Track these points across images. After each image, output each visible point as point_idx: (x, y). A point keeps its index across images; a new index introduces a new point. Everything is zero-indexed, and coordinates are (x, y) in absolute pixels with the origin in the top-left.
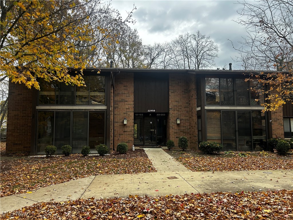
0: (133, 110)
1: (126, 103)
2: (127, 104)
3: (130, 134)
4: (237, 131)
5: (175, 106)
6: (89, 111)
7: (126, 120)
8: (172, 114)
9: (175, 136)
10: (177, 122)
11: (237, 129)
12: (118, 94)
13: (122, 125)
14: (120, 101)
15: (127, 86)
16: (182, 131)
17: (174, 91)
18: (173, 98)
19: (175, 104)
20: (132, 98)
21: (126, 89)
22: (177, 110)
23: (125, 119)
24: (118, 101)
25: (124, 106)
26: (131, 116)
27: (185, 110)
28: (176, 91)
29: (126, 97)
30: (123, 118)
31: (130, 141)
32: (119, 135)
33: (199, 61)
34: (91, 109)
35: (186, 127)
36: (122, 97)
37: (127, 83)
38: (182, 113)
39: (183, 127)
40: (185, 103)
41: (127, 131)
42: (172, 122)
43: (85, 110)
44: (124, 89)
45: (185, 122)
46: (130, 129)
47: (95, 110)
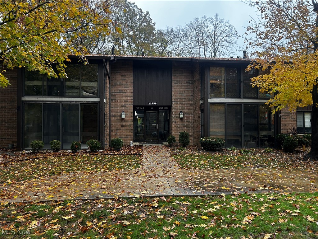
0: (132, 103)
1: (124, 94)
2: (125, 96)
3: (128, 129)
4: (243, 126)
5: (178, 98)
6: (80, 103)
7: (124, 114)
8: (176, 107)
9: (178, 131)
10: (180, 116)
11: (243, 125)
12: (115, 84)
13: (120, 119)
14: (117, 93)
15: (126, 76)
16: (185, 126)
17: (177, 82)
18: (176, 90)
19: (178, 96)
20: (130, 89)
21: (124, 79)
22: (181, 103)
23: (123, 112)
24: (115, 93)
25: (122, 98)
26: (129, 109)
27: (189, 103)
28: (180, 82)
29: (124, 88)
30: (121, 111)
31: (129, 136)
32: (117, 129)
33: (216, 49)
34: (82, 101)
35: (190, 121)
36: (120, 88)
37: (125, 73)
38: (185, 107)
39: (186, 121)
40: (189, 95)
41: (125, 126)
42: (174, 116)
43: (76, 102)
44: (122, 79)
45: (189, 116)
46: (129, 123)
47: (87, 102)
